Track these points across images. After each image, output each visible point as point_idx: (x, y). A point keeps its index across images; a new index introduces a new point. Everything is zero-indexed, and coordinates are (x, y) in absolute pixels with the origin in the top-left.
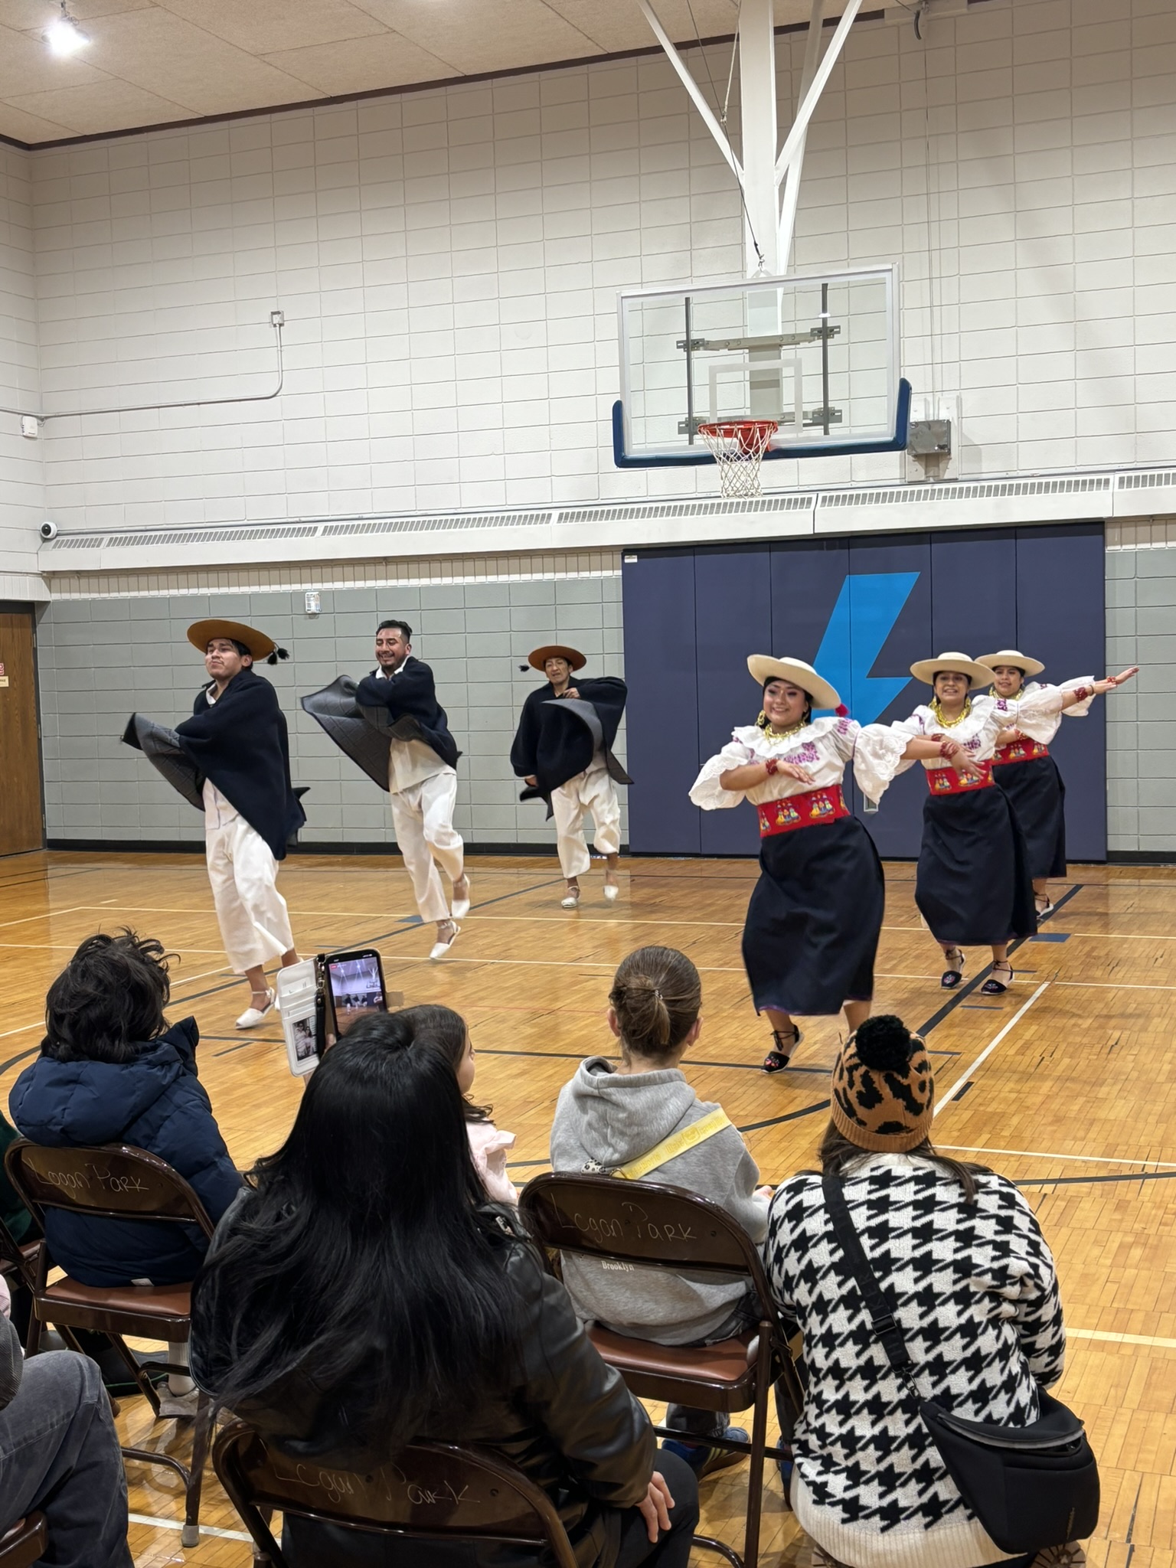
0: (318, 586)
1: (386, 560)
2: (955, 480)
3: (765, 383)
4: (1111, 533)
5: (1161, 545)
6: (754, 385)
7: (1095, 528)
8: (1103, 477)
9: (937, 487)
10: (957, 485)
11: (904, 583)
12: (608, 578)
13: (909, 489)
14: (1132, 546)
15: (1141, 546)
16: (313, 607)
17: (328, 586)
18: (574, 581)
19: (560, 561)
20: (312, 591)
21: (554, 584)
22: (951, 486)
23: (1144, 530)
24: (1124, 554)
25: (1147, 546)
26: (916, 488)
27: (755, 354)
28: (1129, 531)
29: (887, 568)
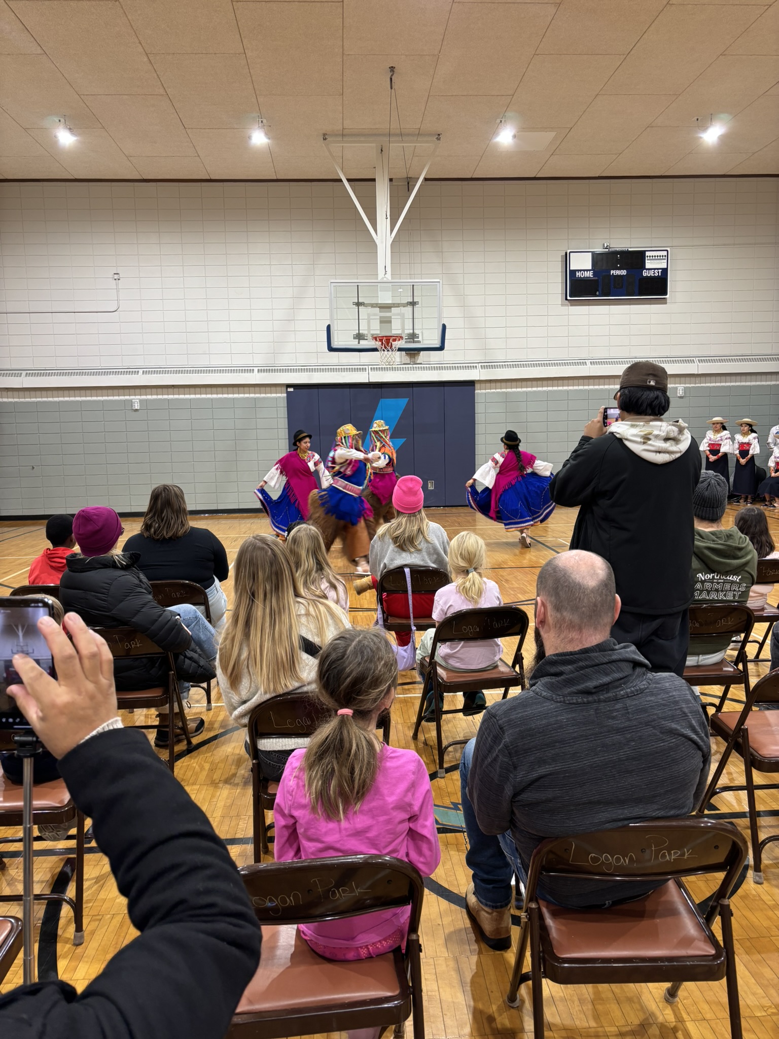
0: (139, 397)
1: (173, 386)
2: (421, 364)
3: (386, 321)
4: (477, 386)
5: (494, 390)
6: (381, 322)
7: (471, 384)
8: (475, 365)
9: (415, 366)
10: (422, 366)
11: (403, 402)
12: (280, 397)
13: (404, 366)
14: (484, 391)
15: (487, 391)
16: (137, 406)
17: (144, 397)
18: (264, 398)
19: (257, 389)
20: (136, 400)
21: (255, 399)
22: (420, 366)
23: (488, 385)
24: (482, 394)
25: (489, 391)
26: (407, 366)
27: (381, 310)
28: (483, 385)
29: (397, 396)
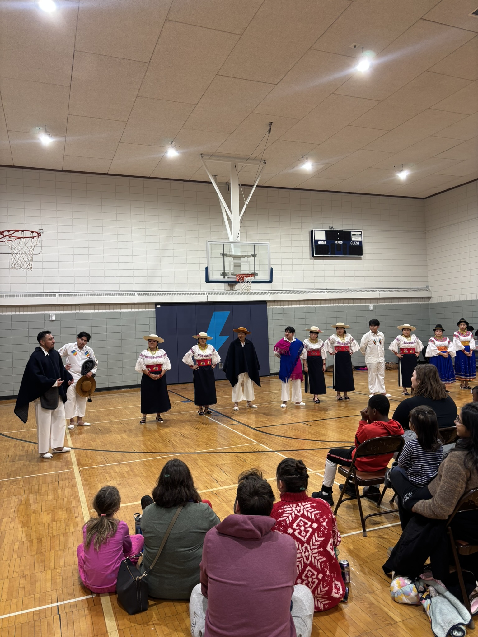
0: (55, 312)
1: (79, 305)
3: (237, 266)
4: (268, 304)
5: (277, 307)
7: (264, 303)
8: (266, 292)
9: (233, 292)
10: (237, 292)
11: (227, 314)
12: (151, 311)
15: (273, 307)
16: (53, 318)
18: (141, 312)
19: (137, 306)
20: (53, 314)
21: (135, 312)
23: (274, 303)
24: (270, 308)
25: (274, 307)
28: (271, 304)
29: (223, 310)
